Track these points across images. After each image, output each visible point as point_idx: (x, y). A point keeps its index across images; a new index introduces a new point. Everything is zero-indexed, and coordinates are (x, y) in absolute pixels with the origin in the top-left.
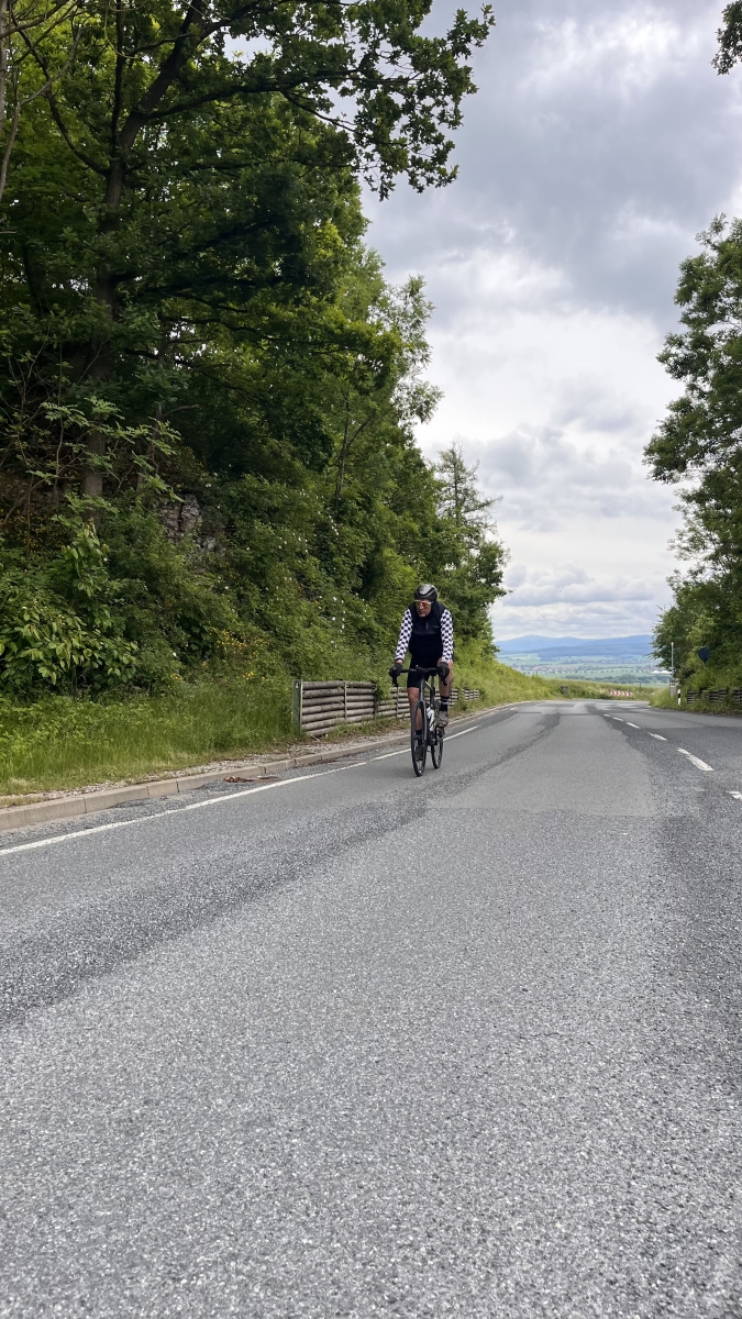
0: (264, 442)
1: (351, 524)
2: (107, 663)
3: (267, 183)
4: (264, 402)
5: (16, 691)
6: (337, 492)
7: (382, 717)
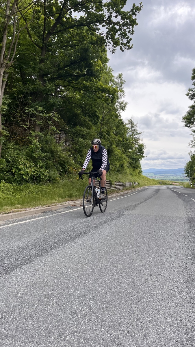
0: (82, 118)
1: (104, 139)
2: (41, 175)
3: (83, 50)
4: (81, 107)
5: (17, 182)
6: (100, 131)
7: (112, 190)
